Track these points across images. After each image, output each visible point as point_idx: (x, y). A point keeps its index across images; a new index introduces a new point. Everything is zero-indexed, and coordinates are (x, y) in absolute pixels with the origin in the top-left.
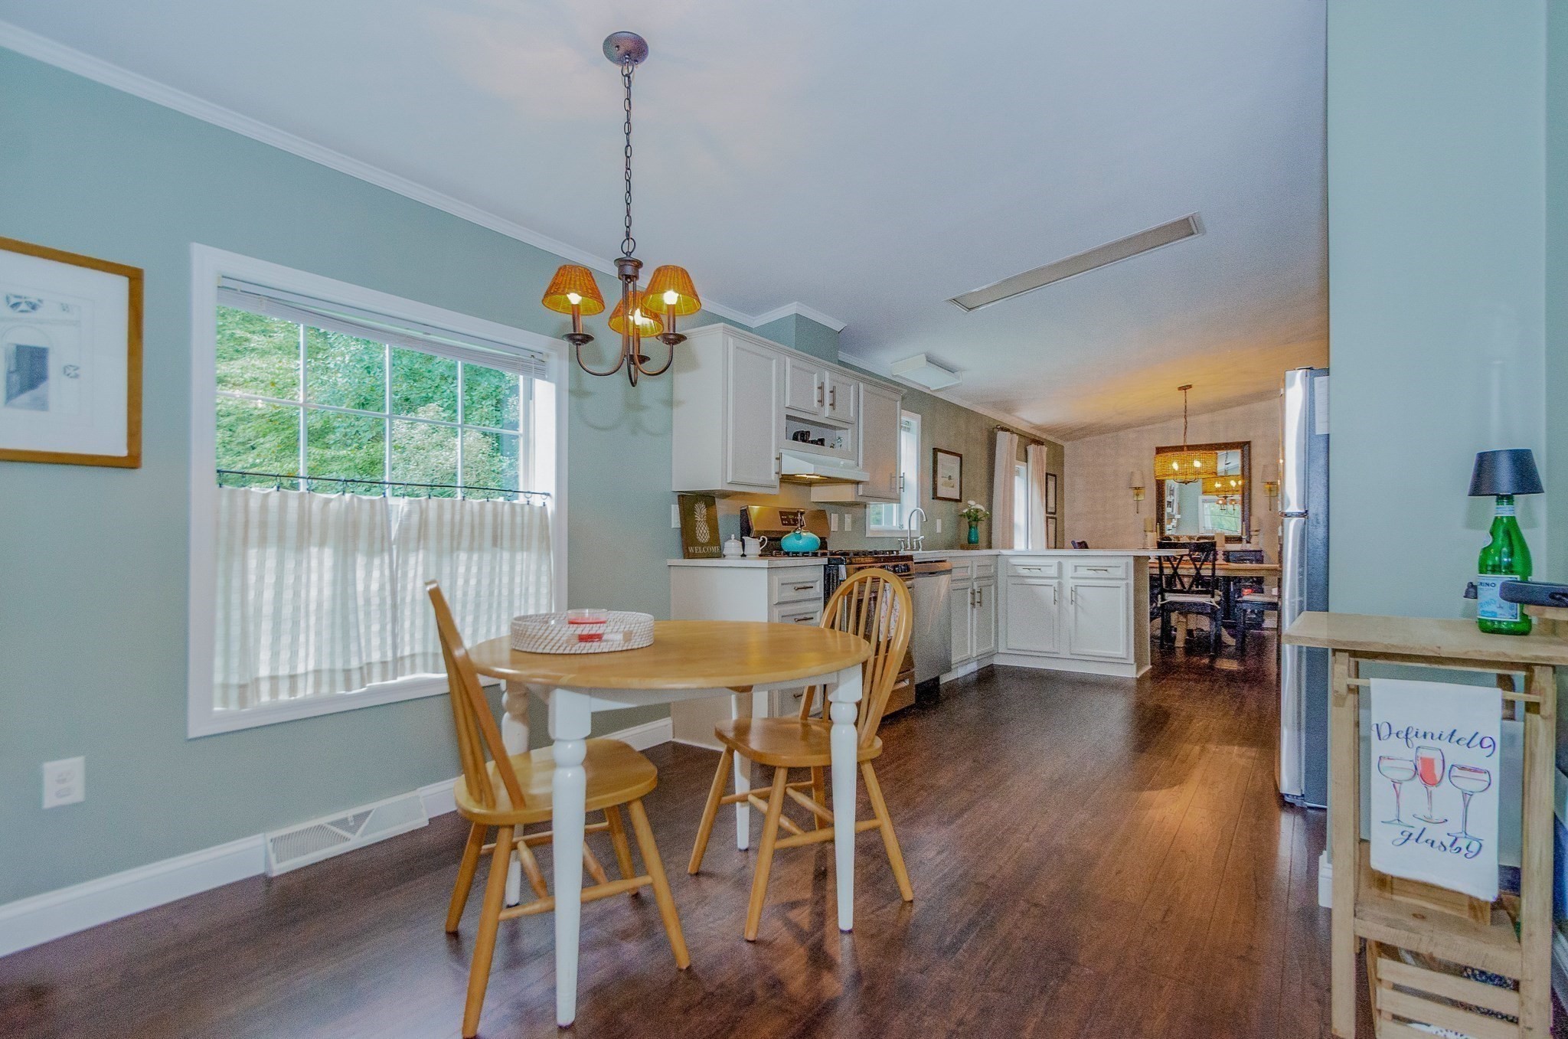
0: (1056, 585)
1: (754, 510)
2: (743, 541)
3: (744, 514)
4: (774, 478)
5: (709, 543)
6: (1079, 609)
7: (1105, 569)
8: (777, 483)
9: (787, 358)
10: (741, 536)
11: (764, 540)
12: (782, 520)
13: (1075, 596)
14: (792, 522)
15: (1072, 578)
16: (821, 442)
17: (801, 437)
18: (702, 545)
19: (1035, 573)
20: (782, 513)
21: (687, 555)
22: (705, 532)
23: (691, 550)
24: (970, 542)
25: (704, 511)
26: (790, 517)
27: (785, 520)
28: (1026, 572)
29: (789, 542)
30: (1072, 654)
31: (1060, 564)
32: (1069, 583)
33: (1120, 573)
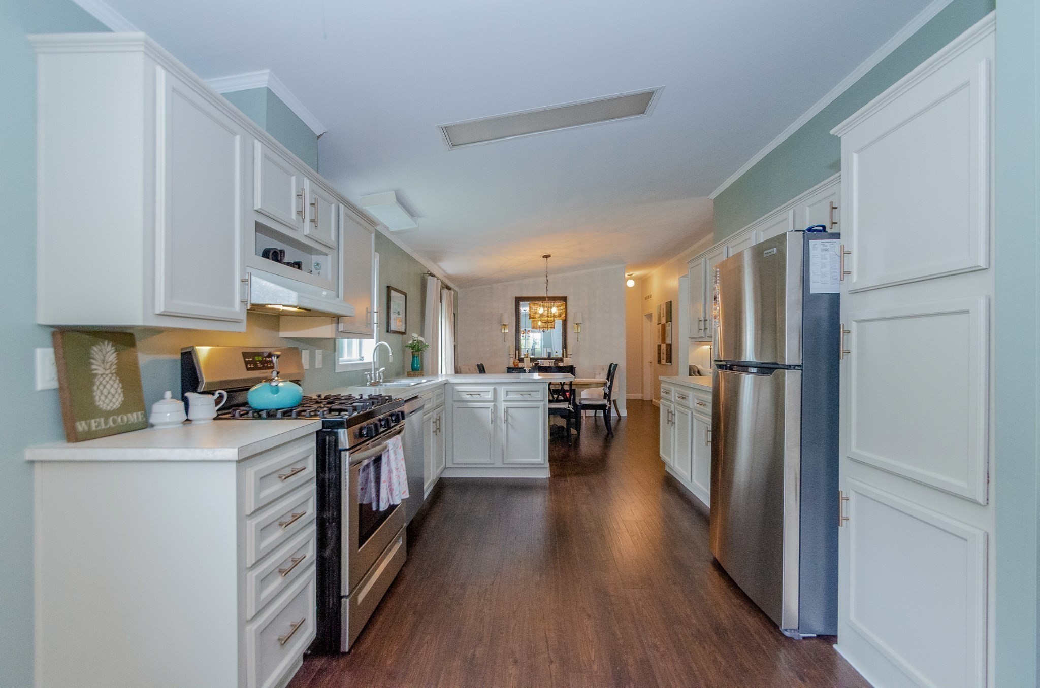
0: (492, 408)
1: (203, 352)
2: (186, 400)
3: (188, 360)
4: (238, 310)
5: (125, 408)
6: (509, 426)
7: (529, 393)
8: (243, 316)
9: (256, 141)
10: (183, 392)
11: (221, 396)
12: (247, 363)
13: (507, 417)
14: (259, 365)
15: (504, 401)
16: (298, 265)
17: (274, 255)
18: (107, 414)
19: (476, 397)
20: (245, 355)
21: (73, 436)
22: (113, 391)
23: (81, 426)
24: (413, 369)
25: (112, 357)
26: (257, 358)
27: (250, 363)
28: (468, 397)
29: (259, 396)
30: (504, 464)
31: (495, 389)
32: (502, 406)
33: (539, 396)
